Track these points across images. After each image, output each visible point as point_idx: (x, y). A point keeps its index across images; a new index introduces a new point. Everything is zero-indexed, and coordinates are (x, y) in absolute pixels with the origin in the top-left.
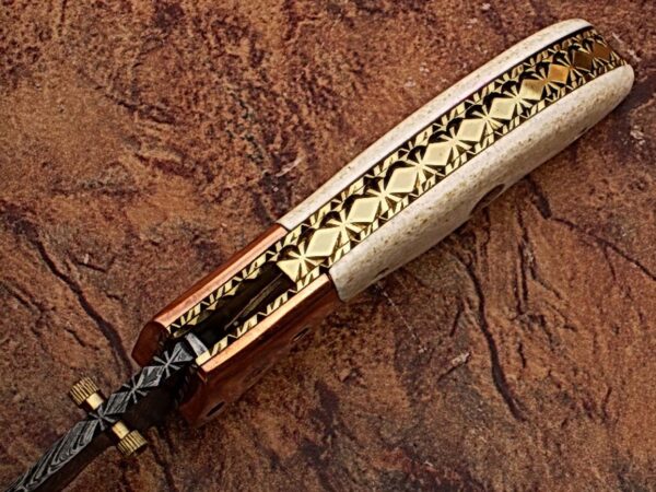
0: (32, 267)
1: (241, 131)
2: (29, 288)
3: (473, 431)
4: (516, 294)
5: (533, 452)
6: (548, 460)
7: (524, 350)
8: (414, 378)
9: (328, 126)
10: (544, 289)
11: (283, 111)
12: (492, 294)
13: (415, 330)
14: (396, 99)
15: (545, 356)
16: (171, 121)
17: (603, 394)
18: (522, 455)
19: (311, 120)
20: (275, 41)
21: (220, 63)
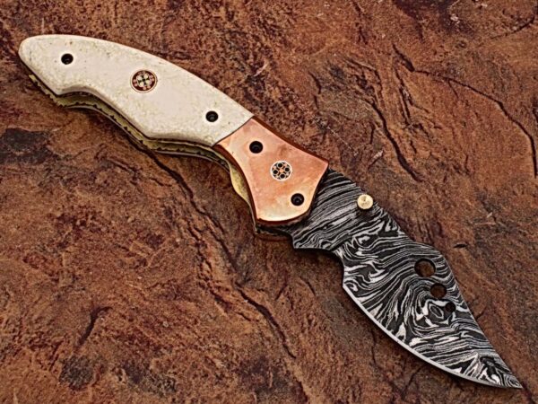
0: (124, 148)
1: (230, 56)
2: (125, 160)
3: (393, 192)
4: (403, 115)
5: (430, 197)
6: (440, 200)
7: (414, 144)
8: (354, 169)
9: (278, 44)
10: (418, 110)
11: (251, 41)
12: (389, 118)
13: (350, 145)
14: (314, 24)
15: (426, 145)
16: (188, 58)
17: (464, 160)
18: (424, 200)
19: (268, 43)
20: (239, 5)
21: (210, 22)
